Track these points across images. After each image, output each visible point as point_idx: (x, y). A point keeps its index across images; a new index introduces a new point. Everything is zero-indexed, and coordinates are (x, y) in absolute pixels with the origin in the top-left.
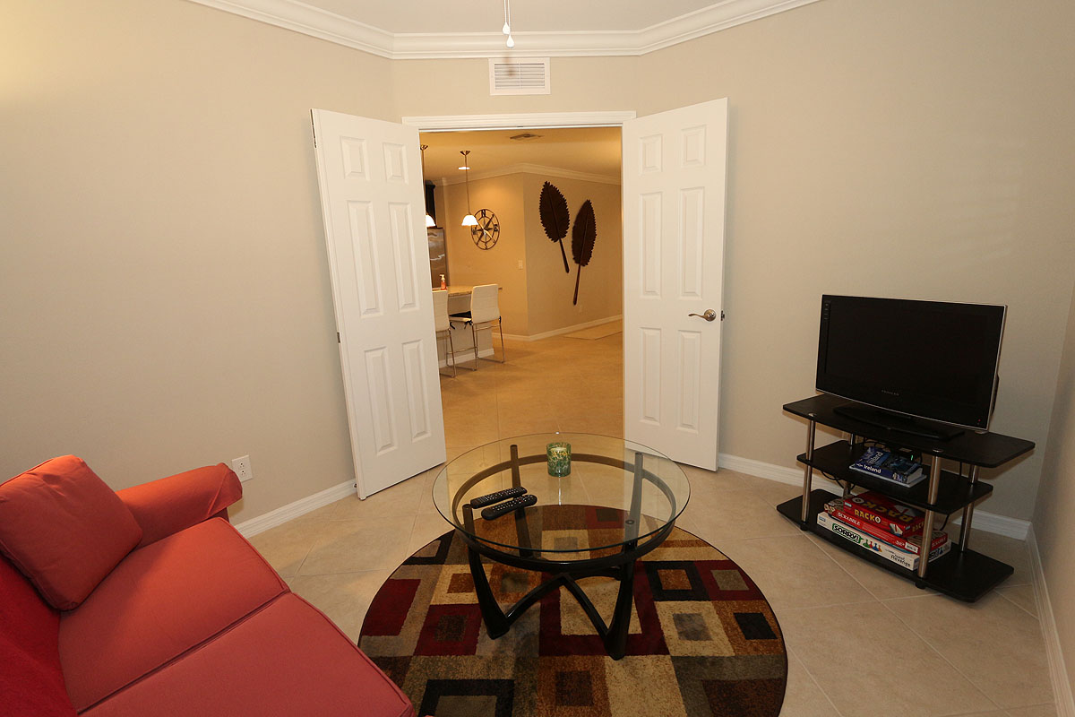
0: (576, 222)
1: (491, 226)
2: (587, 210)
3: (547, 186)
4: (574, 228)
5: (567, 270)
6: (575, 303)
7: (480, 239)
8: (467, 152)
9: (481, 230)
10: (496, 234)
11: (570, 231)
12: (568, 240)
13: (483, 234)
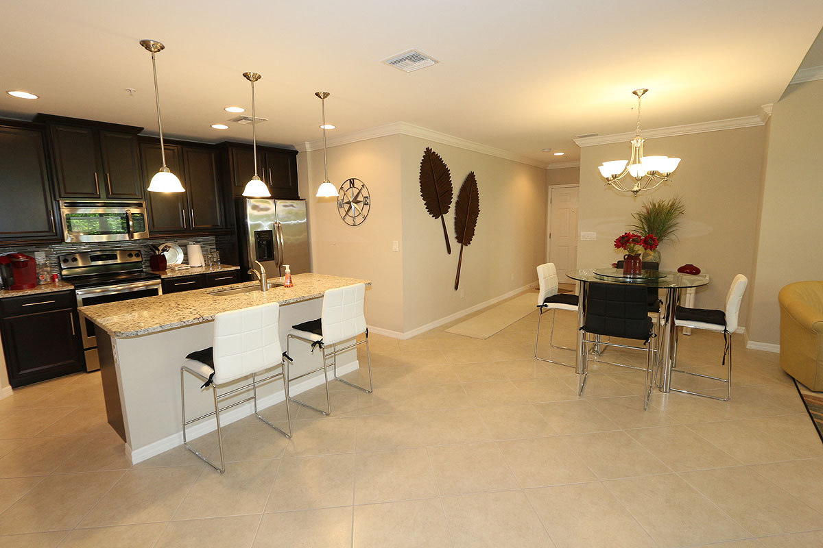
0: (459, 196)
1: (360, 198)
2: (470, 183)
3: (428, 151)
4: (457, 203)
5: (449, 251)
6: (456, 288)
7: (347, 214)
8: (326, 95)
9: (349, 203)
10: (366, 207)
11: (453, 206)
12: (450, 217)
13: (350, 208)
